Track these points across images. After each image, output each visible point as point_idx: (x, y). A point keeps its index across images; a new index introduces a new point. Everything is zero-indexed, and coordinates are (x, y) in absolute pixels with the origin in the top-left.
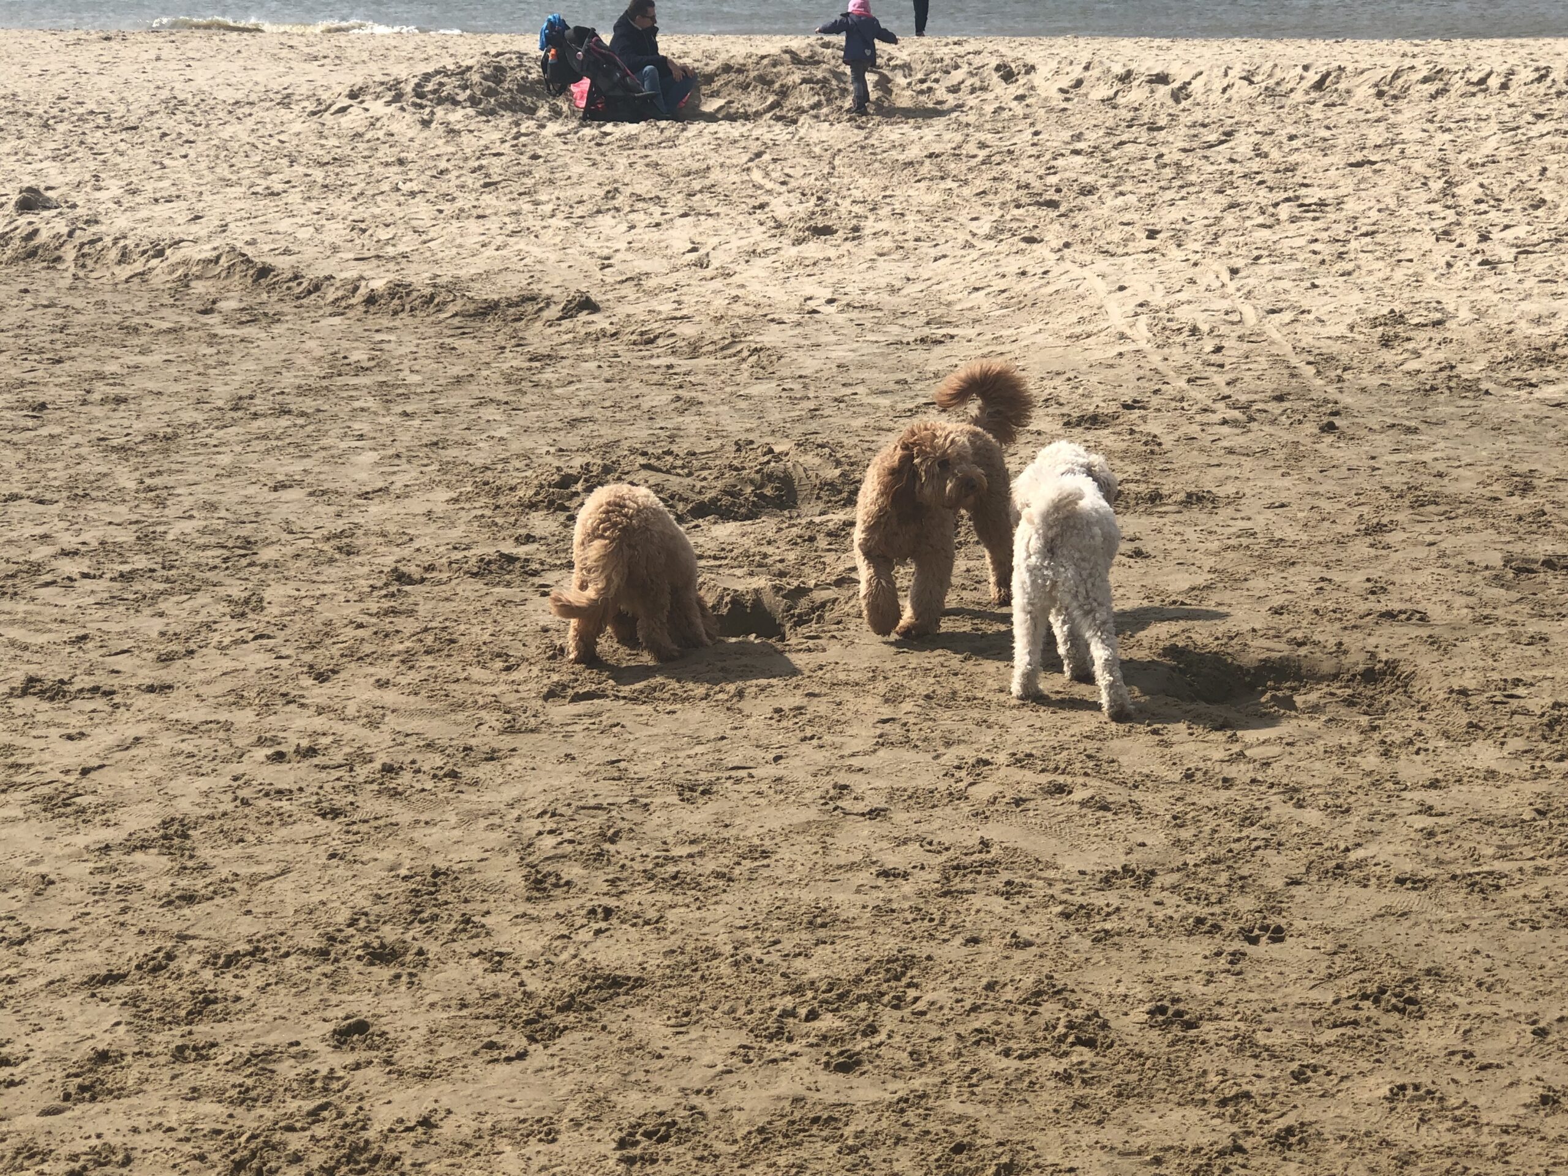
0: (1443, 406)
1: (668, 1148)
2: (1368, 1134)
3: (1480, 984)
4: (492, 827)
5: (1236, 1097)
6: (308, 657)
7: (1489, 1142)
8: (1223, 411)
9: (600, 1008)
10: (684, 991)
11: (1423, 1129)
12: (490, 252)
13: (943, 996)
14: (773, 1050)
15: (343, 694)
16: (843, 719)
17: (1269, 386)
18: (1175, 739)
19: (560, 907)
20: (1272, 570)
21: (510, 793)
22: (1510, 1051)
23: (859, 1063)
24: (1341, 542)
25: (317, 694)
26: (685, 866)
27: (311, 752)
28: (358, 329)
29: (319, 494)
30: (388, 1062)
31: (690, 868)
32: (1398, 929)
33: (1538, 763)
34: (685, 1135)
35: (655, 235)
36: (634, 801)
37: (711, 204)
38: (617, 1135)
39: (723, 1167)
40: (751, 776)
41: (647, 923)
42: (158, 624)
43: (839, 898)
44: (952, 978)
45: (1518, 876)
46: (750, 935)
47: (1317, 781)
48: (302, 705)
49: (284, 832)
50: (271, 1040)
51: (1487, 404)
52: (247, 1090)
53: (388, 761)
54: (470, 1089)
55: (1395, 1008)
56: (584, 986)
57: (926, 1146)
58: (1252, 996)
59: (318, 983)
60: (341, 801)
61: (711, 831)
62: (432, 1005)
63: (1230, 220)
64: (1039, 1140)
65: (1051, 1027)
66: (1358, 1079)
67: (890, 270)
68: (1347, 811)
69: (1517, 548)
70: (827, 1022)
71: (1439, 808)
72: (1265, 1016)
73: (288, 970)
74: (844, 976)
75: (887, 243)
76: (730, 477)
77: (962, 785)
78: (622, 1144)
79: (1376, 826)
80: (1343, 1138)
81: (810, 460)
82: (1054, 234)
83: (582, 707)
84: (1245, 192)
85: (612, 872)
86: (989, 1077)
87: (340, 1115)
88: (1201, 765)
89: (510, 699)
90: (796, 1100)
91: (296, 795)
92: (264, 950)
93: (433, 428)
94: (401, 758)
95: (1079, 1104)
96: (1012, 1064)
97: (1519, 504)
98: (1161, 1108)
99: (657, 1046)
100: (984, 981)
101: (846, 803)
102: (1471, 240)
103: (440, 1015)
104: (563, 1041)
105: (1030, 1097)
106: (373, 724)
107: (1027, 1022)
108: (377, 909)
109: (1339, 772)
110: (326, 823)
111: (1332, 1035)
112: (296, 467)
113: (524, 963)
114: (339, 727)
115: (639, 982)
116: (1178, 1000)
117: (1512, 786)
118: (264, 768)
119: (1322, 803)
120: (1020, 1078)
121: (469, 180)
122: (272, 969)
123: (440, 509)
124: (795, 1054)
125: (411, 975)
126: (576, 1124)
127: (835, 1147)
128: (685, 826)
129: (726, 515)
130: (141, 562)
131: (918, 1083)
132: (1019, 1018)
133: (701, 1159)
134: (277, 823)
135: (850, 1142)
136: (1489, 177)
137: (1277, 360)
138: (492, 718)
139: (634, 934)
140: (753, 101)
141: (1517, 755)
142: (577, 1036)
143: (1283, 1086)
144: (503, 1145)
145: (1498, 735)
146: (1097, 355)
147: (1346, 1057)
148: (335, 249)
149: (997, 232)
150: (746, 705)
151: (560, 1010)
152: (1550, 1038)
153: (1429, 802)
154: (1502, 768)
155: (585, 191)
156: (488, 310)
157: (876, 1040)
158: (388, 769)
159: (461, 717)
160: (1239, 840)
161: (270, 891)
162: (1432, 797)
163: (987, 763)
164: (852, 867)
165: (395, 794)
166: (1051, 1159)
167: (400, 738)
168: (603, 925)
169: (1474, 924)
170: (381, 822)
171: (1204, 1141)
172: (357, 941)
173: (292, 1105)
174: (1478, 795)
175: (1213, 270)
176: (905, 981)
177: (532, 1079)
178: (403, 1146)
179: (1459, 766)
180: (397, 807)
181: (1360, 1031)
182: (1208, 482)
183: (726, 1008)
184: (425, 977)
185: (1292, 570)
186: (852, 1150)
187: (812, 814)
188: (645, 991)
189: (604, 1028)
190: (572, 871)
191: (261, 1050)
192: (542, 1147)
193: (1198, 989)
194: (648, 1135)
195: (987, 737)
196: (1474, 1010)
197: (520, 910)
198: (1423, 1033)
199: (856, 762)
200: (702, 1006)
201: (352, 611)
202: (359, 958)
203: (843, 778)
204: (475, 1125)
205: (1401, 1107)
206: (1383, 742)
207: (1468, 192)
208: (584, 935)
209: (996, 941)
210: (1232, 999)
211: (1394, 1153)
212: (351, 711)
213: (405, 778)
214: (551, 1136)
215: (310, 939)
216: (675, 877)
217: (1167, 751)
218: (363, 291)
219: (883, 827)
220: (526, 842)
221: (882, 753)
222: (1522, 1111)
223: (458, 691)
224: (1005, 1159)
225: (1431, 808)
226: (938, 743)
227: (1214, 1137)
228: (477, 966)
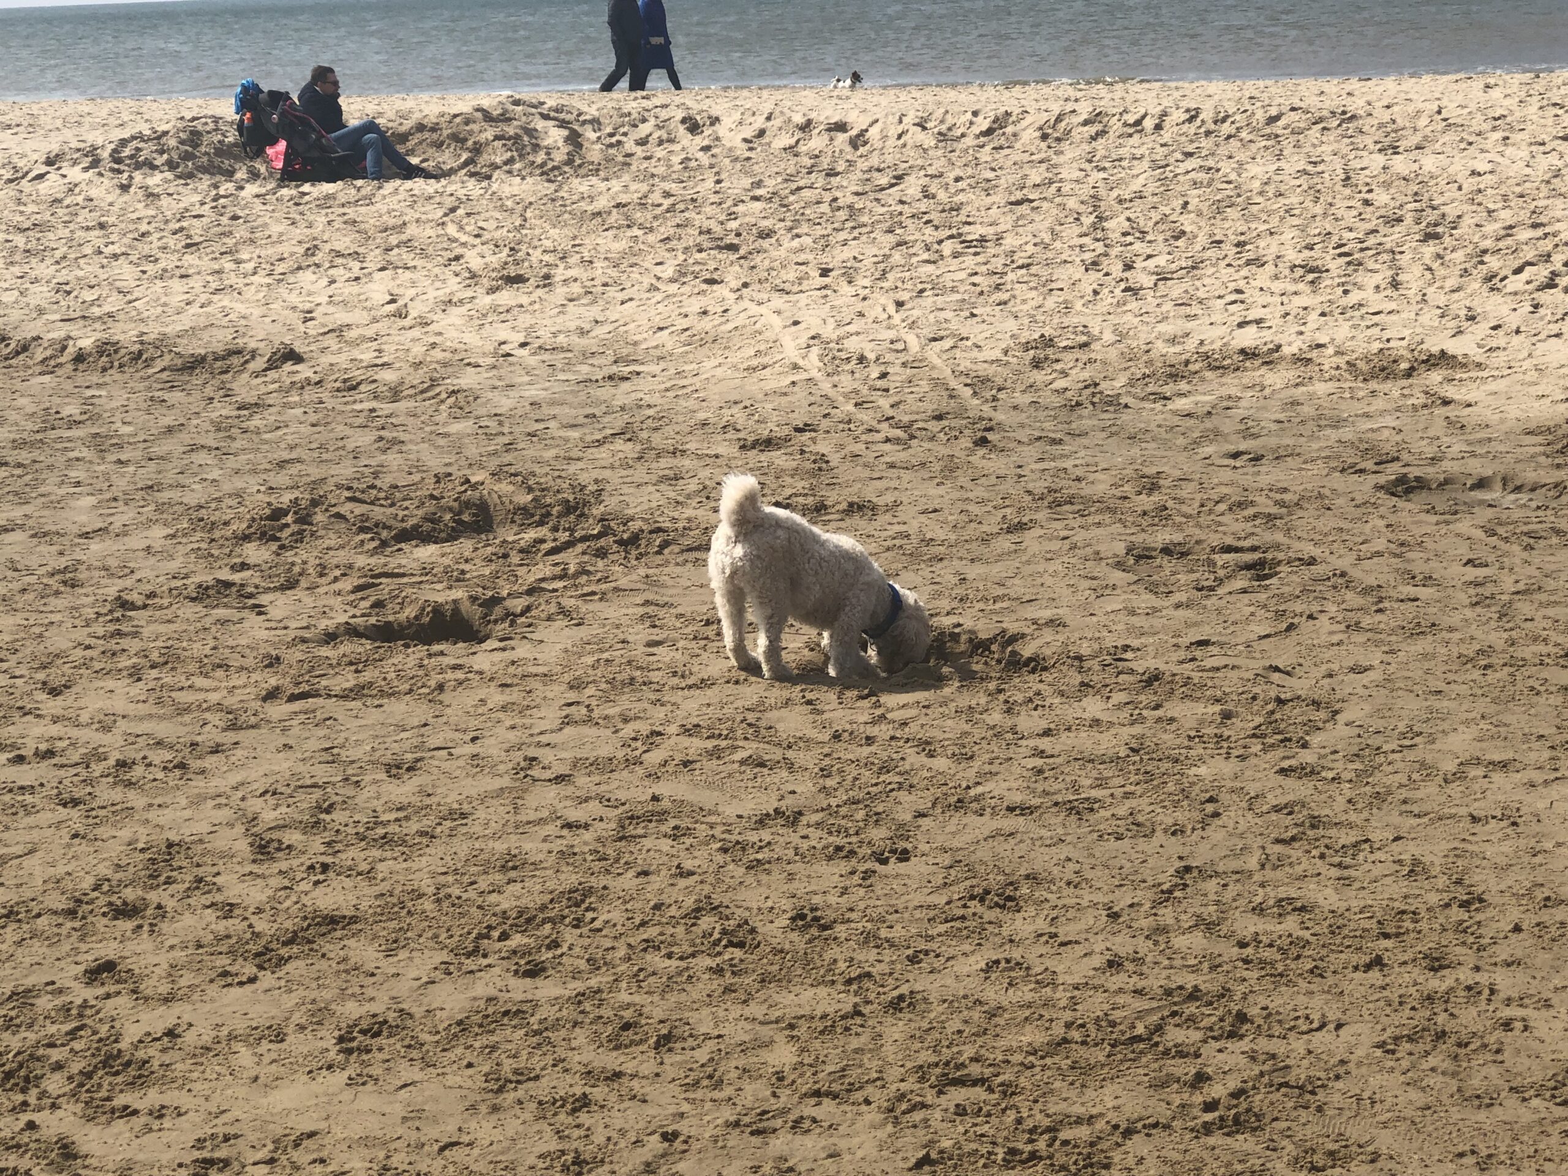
0: (1086, 420)
1: (381, 1041)
2: (965, 997)
3: (1069, 884)
4: (219, 806)
5: (860, 976)
6: (41, 676)
7: (1062, 996)
8: (886, 430)
9: (320, 941)
10: (393, 924)
11: (1011, 991)
12: (194, 309)
13: (617, 916)
14: (470, 964)
15: (75, 705)
16: (533, 704)
17: (929, 407)
18: (827, 707)
19: (284, 865)
20: (923, 566)
21: (235, 778)
22: (1087, 931)
23: (544, 970)
24: (985, 540)
25: (52, 706)
26: (393, 828)
27: (50, 753)
28: (68, 386)
29: (40, 535)
30: (134, 992)
31: (397, 829)
32: (1008, 847)
33: (1137, 712)
34: (394, 1030)
35: (355, 288)
36: (347, 779)
37: (407, 258)
38: (337, 1034)
39: (428, 1051)
40: (450, 754)
41: (359, 874)
43: (527, 846)
44: (625, 902)
45: (1109, 800)
46: (450, 879)
47: (947, 736)
48: (38, 716)
49: (30, 820)
50: (29, 982)
51: (1126, 417)
52: (11, 1019)
53: (121, 757)
54: (208, 1007)
55: (997, 905)
56: (305, 924)
57: (599, 1027)
58: (878, 903)
59: (69, 936)
60: (79, 793)
61: (415, 800)
62: (172, 947)
63: (897, 257)
64: (693, 1017)
65: (707, 935)
66: (962, 959)
67: (580, 314)
68: (971, 757)
69: (1139, 539)
70: (517, 940)
71: (1049, 752)
72: (888, 917)
73: (40, 928)
74: (532, 905)
75: (576, 289)
76: (430, 507)
77: (637, 753)
78: (341, 1040)
79: (994, 768)
80: (945, 1001)
81: (505, 487)
82: (734, 275)
83: (298, 705)
84: (913, 232)
85: (328, 836)
86: (654, 974)
87: (95, 1033)
88: (848, 727)
89: (232, 701)
90: (490, 1000)
91: (38, 789)
92: (18, 913)
93: (148, 473)
94: (133, 755)
95: (728, 990)
96: (674, 963)
97: (1146, 502)
98: (797, 989)
99: (370, 967)
100: (652, 903)
101: (536, 772)
102: (1117, 269)
103: (179, 955)
104: (289, 967)
105: (688, 987)
106: (106, 729)
107: (687, 931)
108: (118, 876)
109: (967, 727)
110: (67, 811)
111: (942, 928)
112: (17, 513)
113: (252, 910)
114: (74, 733)
115: (354, 920)
116: (816, 909)
117: (1113, 731)
118: (6, 769)
119: (949, 753)
120: (680, 974)
121: (171, 241)
122: (25, 927)
123: (157, 545)
124: (489, 966)
125: (151, 925)
126: (302, 1028)
127: (523, 1032)
128: (393, 797)
129: (427, 539)
131: (594, 982)
132: (680, 930)
133: (409, 1046)
134: (22, 813)
135: (535, 1027)
136: (1137, 210)
137: (937, 383)
138: (214, 718)
139: (348, 883)
140: (447, 158)
141: (1119, 707)
142: (301, 963)
143: (899, 966)
144: (239, 1047)
145: (1104, 691)
146: (771, 385)
147: (954, 943)
148: (41, 311)
149: (681, 275)
150: (446, 697)
151: (285, 944)
152: (1121, 920)
153: (1041, 747)
154: (1104, 717)
155: (285, 249)
156: (195, 364)
157: (559, 952)
158: (122, 764)
159: (187, 718)
160: (876, 784)
161: (20, 867)
162: (1045, 743)
163: (659, 734)
164: (541, 821)
165: (129, 784)
166: (703, 1030)
167: (131, 739)
168: (321, 877)
169: (1069, 839)
170: (118, 807)
171: (830, 1010)
172: (103, 901)
173: (52, 1029)
174: (1084, 741)
175: (881, 303)
176: (583, 906)
177: (262, 997)
178: (151, 1052)
179: (1070, 718)
180: (132, 794)
181: (968, 924)
182: (870, 493)
183: (430, 934)
184: (165, 926)
185: (940, 565)
186: (536, 1033)
187: (506, 781)
188: (359, 926)
189: (323, 955)
190: (293, 837)
191: (21, 989)
192: (272, 1046)
193: (833, 899)
194: (363, 1032)
195: (660, 713)
196: (1060, 903)
197: (247, 870)
198: (1019, 923)
199: (544, 739)
200: (409, 934)
201: (81, 635)
202: (104, 914)
203: (532, 752)
204: (214, 1033)
205: (993, 976)
206: (1006, 702)
207: (1116, 225)
208: (304, 886)
209: (663, 873)
210: (862, 905)
211: (986, 1008)
212: (84, 718)
213: (138, 771)
214: (280, 1038)
215: (57, 901)
216: (384, 837)
217: (818, 717)
218: (71, 350)
219: (569, 790)
220: (250, 816)
221: (568, 730)
222: (1092, 973)
223: (183, 697)
224: (664, 1031)
225: (1042, 752)
226: (618, 719)
227: (840, 1006)
228: (210, 915)
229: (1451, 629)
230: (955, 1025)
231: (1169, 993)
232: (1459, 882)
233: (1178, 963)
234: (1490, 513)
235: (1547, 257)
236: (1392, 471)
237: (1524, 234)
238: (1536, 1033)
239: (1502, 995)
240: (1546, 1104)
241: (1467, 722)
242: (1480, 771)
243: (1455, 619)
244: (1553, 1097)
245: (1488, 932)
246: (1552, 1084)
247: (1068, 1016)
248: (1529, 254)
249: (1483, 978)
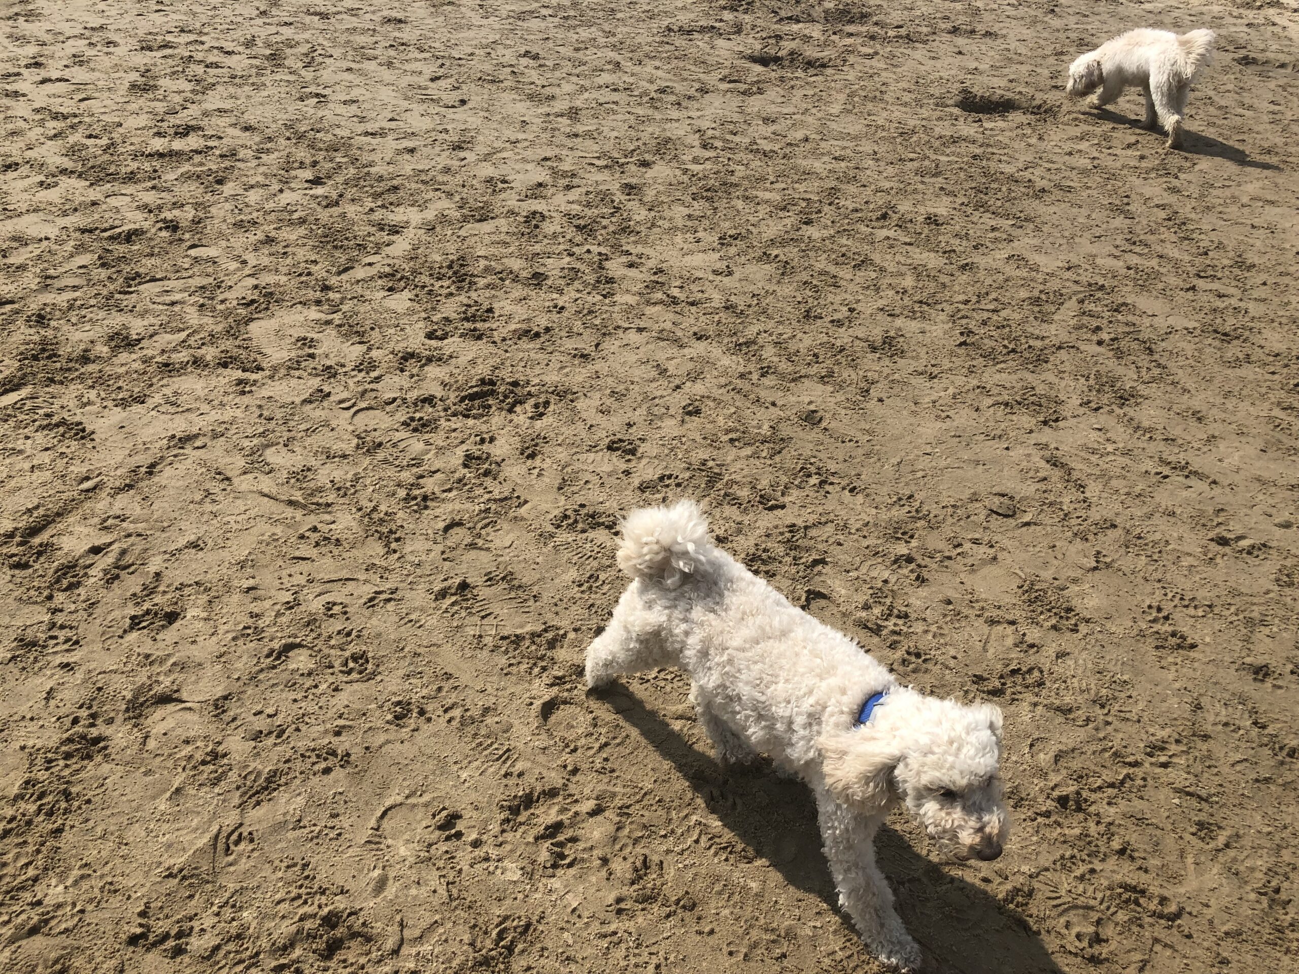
1: (738, 242)
2: (996, 269)
5: (950, 251)
7: (1040, 277)
11: (1017, 271)
13: (848, 203)
14: (781, 214)
24: (1044, 57)
42: (576, 37)
51: (1121, 9)
66: (998, 251)
78: (720, 238)
80: (986, 269)
83: (732, 85)
87: (621, 215)
96: (870, 230)
129: (798, 21)
130: (572, 13)
134: (611, 113)
143: (968, 249)
144: (679, 233)
150: (794, 92)
157: (820, 215)
170: (650, 118)
176: (835, 196)
178: (643, 229)
182: (996, 28)
186: (804, 251)
201: (650, 39)
211: (1005, 276)
223: (685, 74)
228: (678, 172)
229: (1258, 133)
230: (989, 281)
231: (1090, 285)
232: (1240, 256)
233: (1097, 271)
236: (1242, 53)
239: (1251, 315)
241: (1258, 179)
242: (1261, 204)
243: (1260, 128)
247: (1041, 287)
249: (1242, 304)
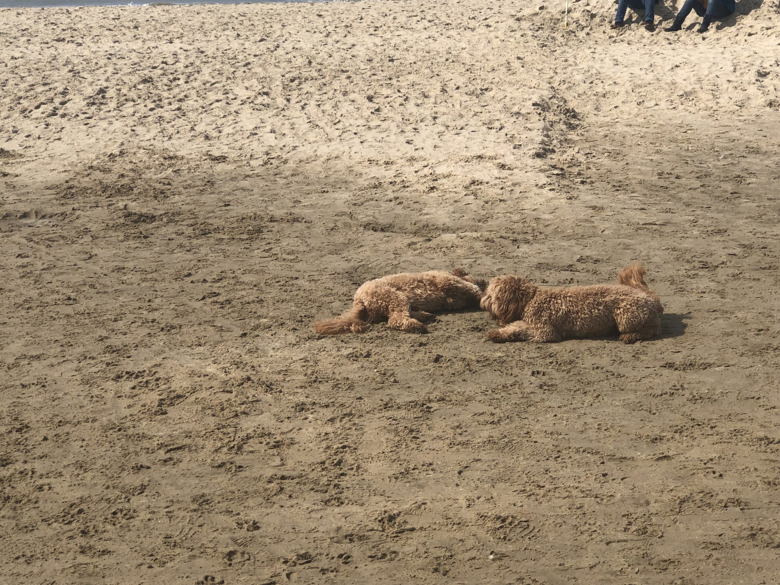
234: (29, 230)
235: (52, 100)
237: (40, 89)
238: (55, 490)
240: (60, 525)
244: (64, 520)
245: (31, 443)
246: (63, 514)
248: (43, 99)
